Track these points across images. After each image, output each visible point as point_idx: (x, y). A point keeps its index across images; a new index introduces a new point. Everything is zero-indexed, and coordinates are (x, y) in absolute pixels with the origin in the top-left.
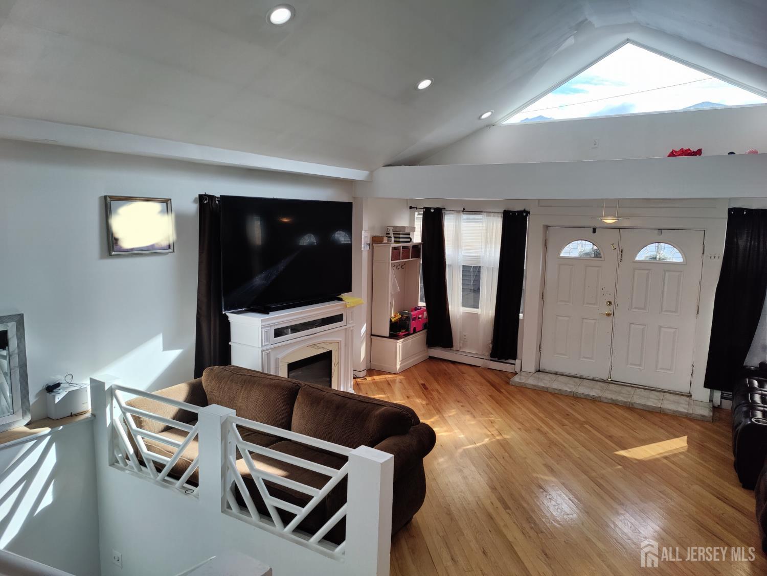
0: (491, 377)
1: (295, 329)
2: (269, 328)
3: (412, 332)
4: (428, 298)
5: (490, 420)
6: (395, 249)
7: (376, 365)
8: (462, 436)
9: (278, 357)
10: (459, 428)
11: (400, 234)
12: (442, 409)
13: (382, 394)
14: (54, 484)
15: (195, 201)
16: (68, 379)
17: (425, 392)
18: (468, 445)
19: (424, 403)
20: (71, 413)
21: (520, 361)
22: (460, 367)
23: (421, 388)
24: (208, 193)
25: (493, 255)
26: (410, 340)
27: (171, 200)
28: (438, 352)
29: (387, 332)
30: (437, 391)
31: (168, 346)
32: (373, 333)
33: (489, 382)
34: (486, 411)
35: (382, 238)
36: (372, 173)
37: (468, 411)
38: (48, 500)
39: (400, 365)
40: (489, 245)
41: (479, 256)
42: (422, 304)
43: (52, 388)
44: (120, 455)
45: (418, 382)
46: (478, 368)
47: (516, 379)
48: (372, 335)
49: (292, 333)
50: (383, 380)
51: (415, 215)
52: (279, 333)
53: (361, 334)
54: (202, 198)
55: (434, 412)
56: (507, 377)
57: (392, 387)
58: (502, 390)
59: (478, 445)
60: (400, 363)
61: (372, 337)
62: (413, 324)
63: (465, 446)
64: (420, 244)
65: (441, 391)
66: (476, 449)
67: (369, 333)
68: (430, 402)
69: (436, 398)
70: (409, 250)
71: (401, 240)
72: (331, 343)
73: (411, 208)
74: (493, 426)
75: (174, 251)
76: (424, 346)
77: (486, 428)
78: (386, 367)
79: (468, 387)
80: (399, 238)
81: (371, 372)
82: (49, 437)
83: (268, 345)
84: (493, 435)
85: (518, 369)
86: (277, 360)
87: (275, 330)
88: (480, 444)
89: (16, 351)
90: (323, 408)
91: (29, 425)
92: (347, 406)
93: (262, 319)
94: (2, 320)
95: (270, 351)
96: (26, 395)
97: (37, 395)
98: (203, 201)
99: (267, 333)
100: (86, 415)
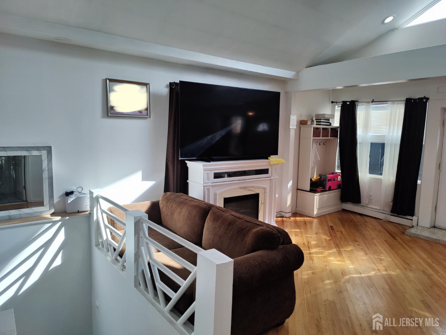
0: (390, 228)
1: (231, 175)
2: (210, 171)
3: (327, 189)
4: (343, 166)
5: (379, 258)
6: (316, 129)
7: (300, 210)
8: (351, 266)
9: (216, 192)
10: (350, 260)
11: (321, 119)
12: (341, 245)
13: (297, 229)
14: (62, 253)
15: (167, 86)
16: (79, 190)
17: (331, 232)
18: (353, 274)
19: (328, 239)
20: (78, 211)
21: (417, 218)
22: (365, 218)
23: (329, 229)
24: (175, 82)
25: (395, 134)
26: (326, 195)
27: (149, 84)
28: (349, 206)
29: (308, 188)
30: (341, 232)
31: (145, 178)
32: (298, 188)
33: (387, 230)
34: (379, 251)
35: (307, 121)
36: (298, 73)
37: (362, 249)
39: (317, 211)
40: (392, 127)
41: (384, 136)
42: (338, 171)
43: (69, 194)
44: (101, 240)
45: (328, 225)
46: (380, 221)
47: (413, 231)
48: (298, 189)
49: (228, 177)
50: (303, 220)
51: (335, 107)
52: (217, 176)
53: (288, 187)
54: (171, 85)
55: (333, 245)
56: (403, 229)
57: (306, 225)
58: (397, 238)
59: (363, 275)
60: (317, 210)
61: (298, 191)
62: (328, 184)
63: (351, 274)
64: (338, 127)
65: (344, 232)
66: (360, 278)
67: (296, 188)
68: (333, 239)
69: (339, 236)
70: (329, 131)
71: (322, 123)
72: (258, 188)
73: (332, 102)
74: (381, 263)
75: (150, 117)
76: (339, 201)
77: (374, 263)
78: (307, 212)
79: (367, 232)
80: (321, 122)
81: (295, 214)
82: (60, 223)
83: (209, 183)
84: (379, 270)
85: (414, 223)
86: (215, 195)
87: (215, 173)
88: (366, 275)
89: (47, 168)
90: (220, 223)
91: (53, 214)
92: (236, 223)
93: (204, 164)
94: (38, 148)
95: (210, 187)
96: (51, 196)
97: (60, 197)
98: (172, 87)
99: (208, 175)
100: (86, 213)
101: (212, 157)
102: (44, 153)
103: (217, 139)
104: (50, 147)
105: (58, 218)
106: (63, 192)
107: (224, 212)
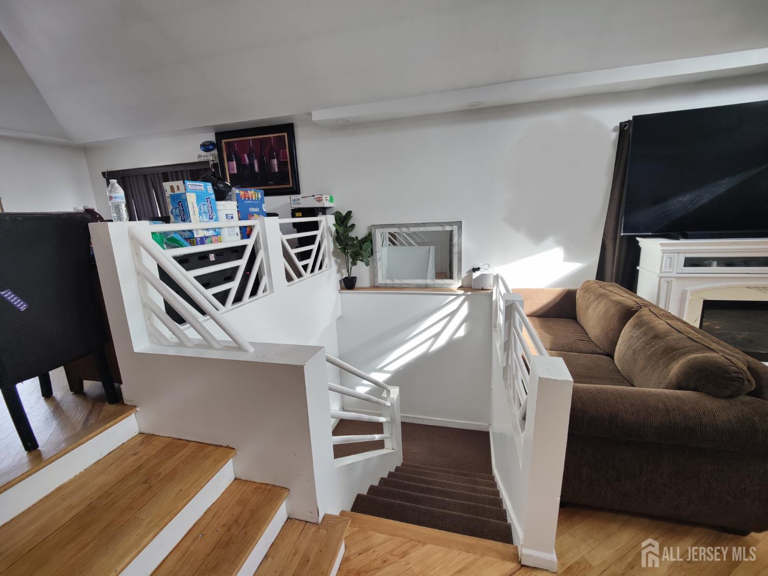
2: (676, 255)
9: (686, 289)
15: (616, 130)
16: (486, 267)
20: (482, 288)
38: (461, 333)
43: (475, 270)
52: (691, 262)
54: (622, 126)
82: (463, 297)
83: (671, 272)
86: (684, 294)
87: (687, 258)
89: (457, 243)
90: (641, 333)
91: (460, 288)
92: (668, 338)
93: (662, 242)
94: (450, 224)
95: (673, 279)
96: (460, 271)
97: (468, 272)
98: (624, 128)
99: (671, 260)
100: (489, 291)
101: (686, 232)
102: (455, 228)
103: (705, 201)
104: (461, 222)
105: (461, 292)
106: (471, 268)
107: (658, 317)
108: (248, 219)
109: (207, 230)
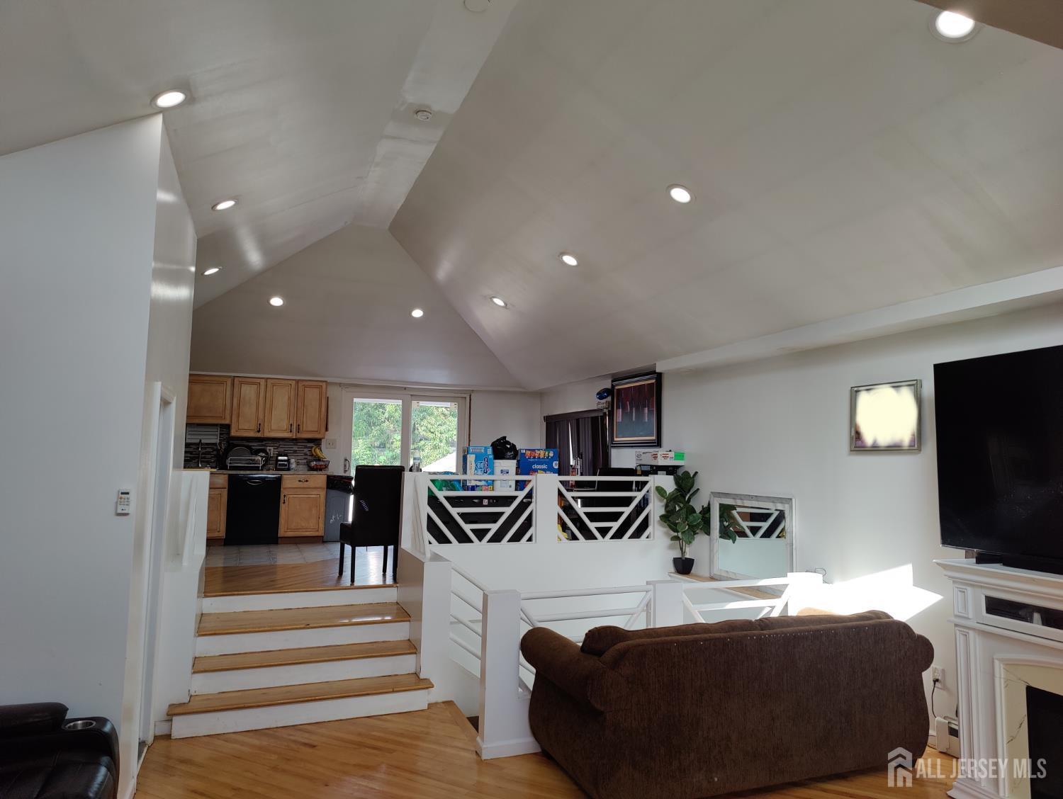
9: (996, 655)
27: (919, 380)
75: (920, 449)
86: (995, 662)
94: (782, 500)
102: (787, 507)
104: (792, 500)
108: (529, 474)
109: (480, 481)
